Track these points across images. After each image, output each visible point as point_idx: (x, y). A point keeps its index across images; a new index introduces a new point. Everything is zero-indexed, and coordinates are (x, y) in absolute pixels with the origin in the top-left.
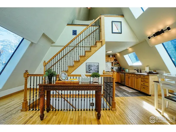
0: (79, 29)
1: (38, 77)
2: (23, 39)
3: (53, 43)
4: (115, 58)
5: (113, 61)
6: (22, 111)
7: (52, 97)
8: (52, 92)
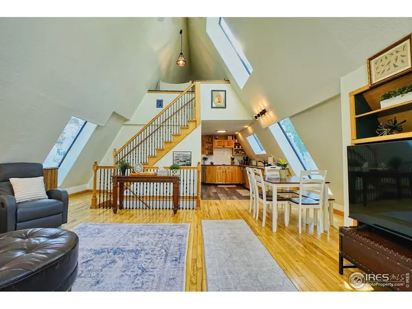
0: (168, 99)
1: (106, 170)
2: (86, 122)
3: (126, 120)
4: (236, 141)
5: (233, 146)
6: (91, 208)
7: (125, 199)
8: (125, 184)
